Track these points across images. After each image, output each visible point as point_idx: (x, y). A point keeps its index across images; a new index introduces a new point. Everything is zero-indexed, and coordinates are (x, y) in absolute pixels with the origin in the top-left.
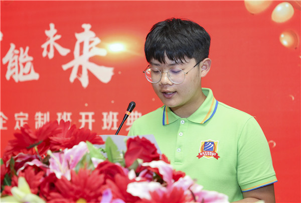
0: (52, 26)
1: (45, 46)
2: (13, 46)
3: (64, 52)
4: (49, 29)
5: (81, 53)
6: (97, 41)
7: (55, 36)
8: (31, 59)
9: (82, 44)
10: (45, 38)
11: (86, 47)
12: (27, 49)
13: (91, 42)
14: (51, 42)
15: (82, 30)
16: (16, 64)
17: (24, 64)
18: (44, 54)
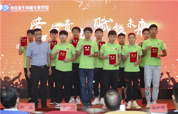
0: (131, 18)
1: (128, 24)
2: (117, 24)
3: (135, 26)
4: (130, 19)
5: (140, 27)
6: (145, 24)
7: (131, 21)
8: (124, 28)
9: (141, 25)
10: (128, 22)
11: (142, 25)
12: (122, 25)
13: (143, 24)
14: (130, 23)
15: (141, 20)
16: (118, 29)
17: (121, 29)
18: (128, 27)
